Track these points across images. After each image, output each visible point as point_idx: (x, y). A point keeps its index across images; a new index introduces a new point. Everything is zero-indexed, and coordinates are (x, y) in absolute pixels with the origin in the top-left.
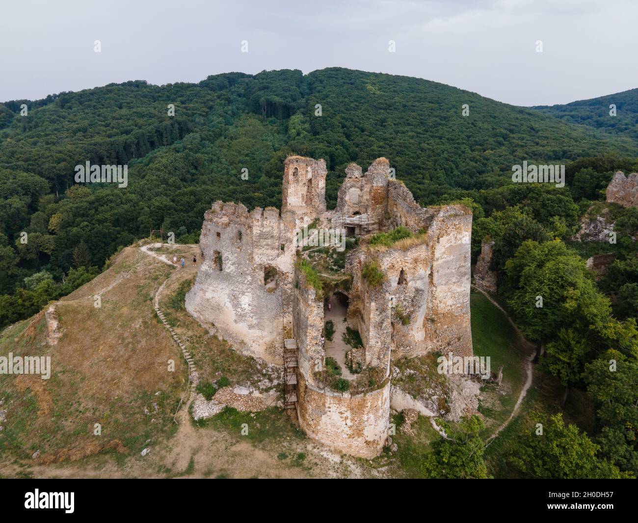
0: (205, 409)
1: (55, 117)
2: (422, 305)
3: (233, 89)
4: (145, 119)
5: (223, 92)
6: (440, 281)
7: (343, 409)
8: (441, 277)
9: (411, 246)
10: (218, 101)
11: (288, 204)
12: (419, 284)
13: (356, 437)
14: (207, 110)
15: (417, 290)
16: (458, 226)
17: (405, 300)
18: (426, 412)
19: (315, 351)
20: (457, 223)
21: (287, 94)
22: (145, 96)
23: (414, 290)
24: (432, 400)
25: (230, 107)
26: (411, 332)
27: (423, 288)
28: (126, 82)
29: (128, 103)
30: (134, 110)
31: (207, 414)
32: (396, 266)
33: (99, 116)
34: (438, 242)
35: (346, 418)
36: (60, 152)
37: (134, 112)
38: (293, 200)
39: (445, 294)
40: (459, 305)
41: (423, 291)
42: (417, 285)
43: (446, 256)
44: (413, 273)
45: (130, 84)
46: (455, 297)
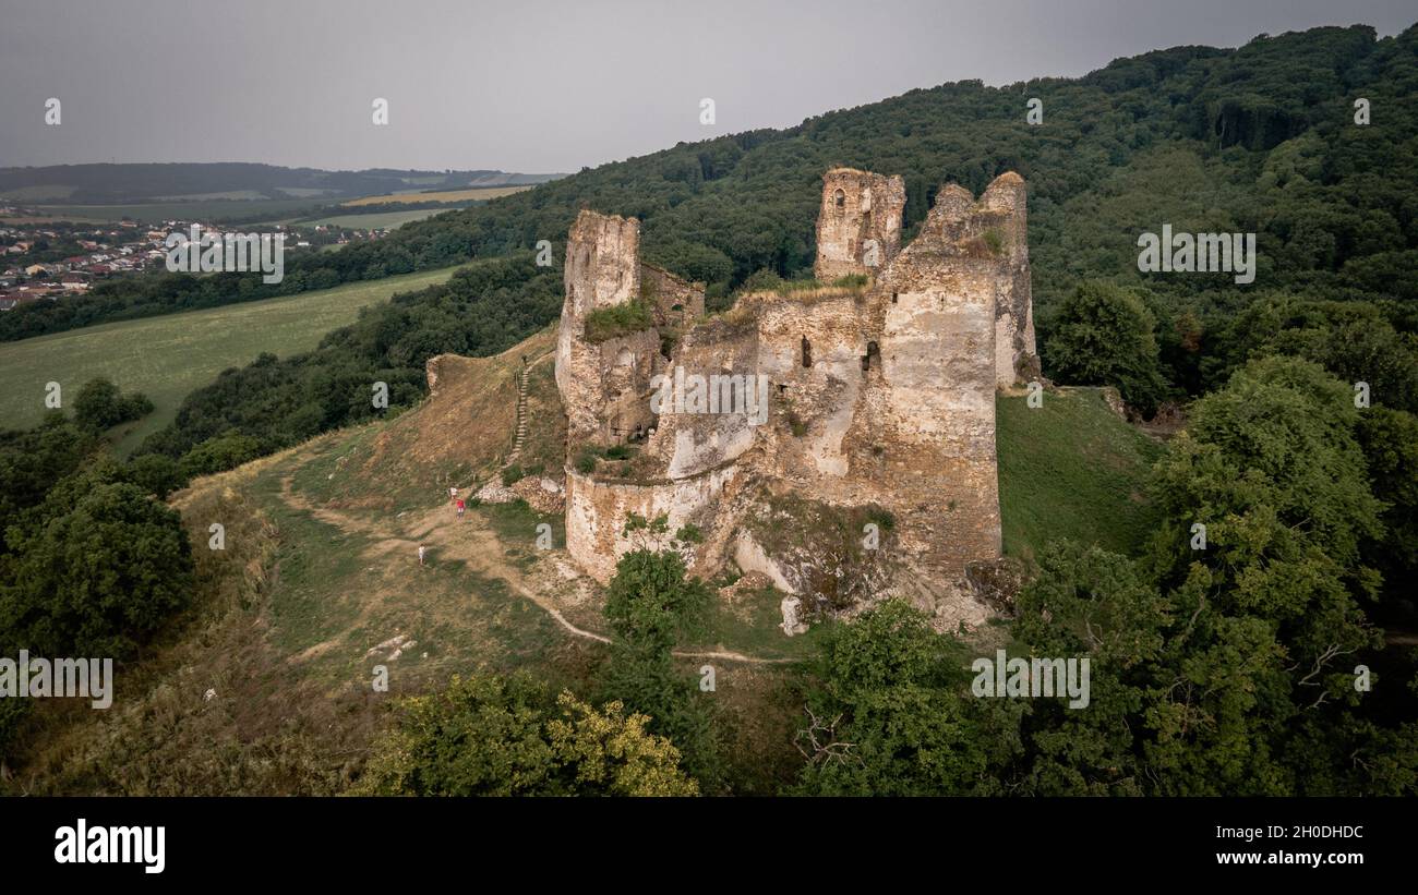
0: (492, 492)
1: (794, 155)
2: (838, 410)
3: (1166, 84)
4: (939, 153)
5: (1133, 93)
6: (899, 378)
7: (588, 503)
8: (903, 369)
9: (822, 299)
10: (1112, 114)
11: (820, 257)
12: (837, 370)
13: (604, 554)
14: (1077, 133)
15: (832, 381)
16: (947, 277)
17: (806, 393)
18: (782, 584)
19: (581, 417)
20: (945, 271)
21: (1295, 87)
22: (959, 111)
23: (826, 379)
24: (799, 567)
25: (1133, 127)
26: (808, 451)
27: (845, 379)
28: (941, 84)
29: (924, 126)
30: (927, 138)
31: (488, 497)
32: (791, 329)
33: (863, 150)
34: (895, 301)
35: (591, 519)
36: (768, 214)
37: (926, 142)
38: (831, 249)
39: (915, 407)
40: (956, 438)
41: (845, 384)
42: (832, 371)
43: (915, 332)
44: (826, 349)
45: (949, 87)
46: (943, 419)
